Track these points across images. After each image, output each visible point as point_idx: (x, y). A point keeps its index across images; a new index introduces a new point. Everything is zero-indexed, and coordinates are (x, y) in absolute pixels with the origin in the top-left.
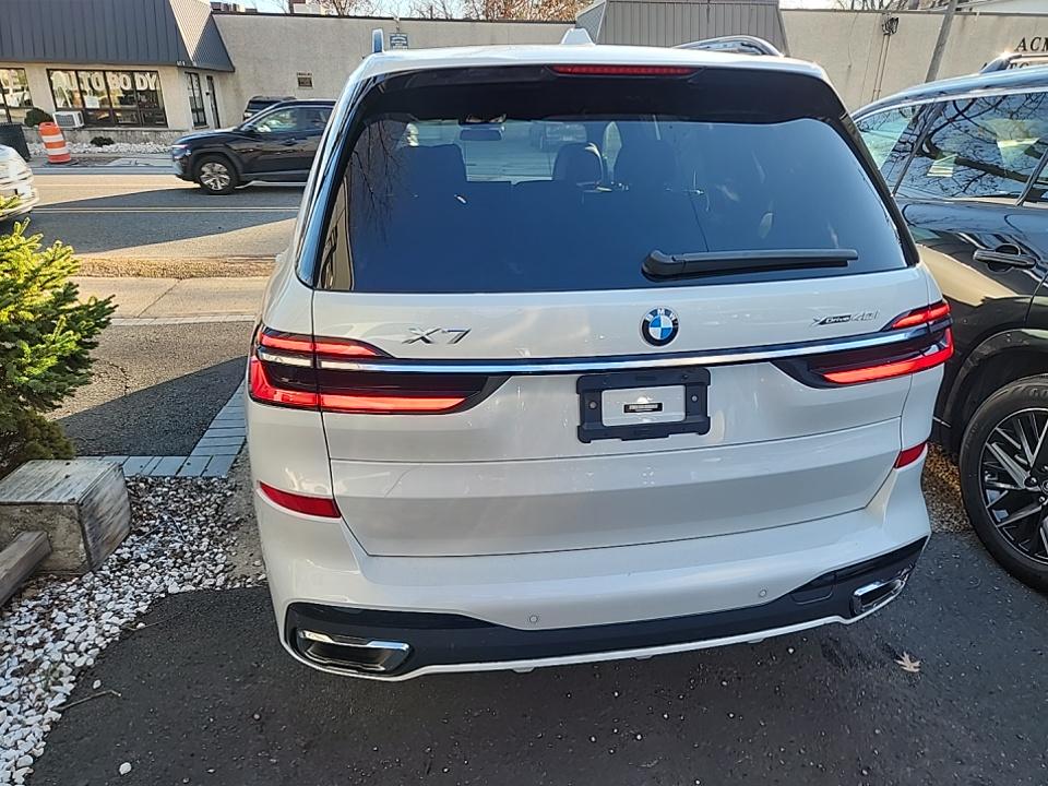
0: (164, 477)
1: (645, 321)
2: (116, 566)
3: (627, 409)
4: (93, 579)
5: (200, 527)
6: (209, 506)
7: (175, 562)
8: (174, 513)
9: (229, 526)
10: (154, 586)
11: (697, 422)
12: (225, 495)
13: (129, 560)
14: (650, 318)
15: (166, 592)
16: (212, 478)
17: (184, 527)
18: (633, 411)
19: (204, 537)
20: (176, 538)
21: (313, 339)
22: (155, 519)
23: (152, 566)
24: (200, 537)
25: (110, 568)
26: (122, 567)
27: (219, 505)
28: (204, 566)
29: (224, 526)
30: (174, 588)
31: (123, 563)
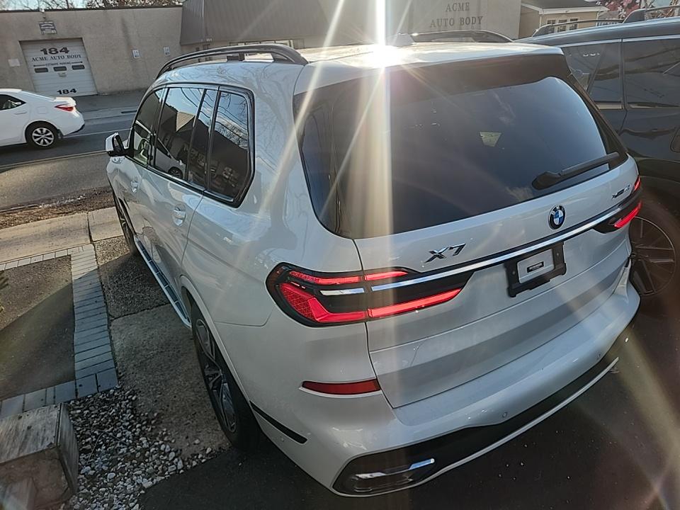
0: (69, 402)
1: (551, 215)
2: (88, 483)
3: (529, 270)
4: (78, 499)
5: (130, 430)
6: (125, 412)
7: (132, 464)
8: (99, 427)
9: (153, 422)
10: (130, 487)
11: (560, 268)
12: (130, 400)
13: (95, 475)
14: (553, 213)
15: (144, 489)
16: (109, 390)
17: (119, 435)
18: (531, 270)
19: (139, 437)
20: (118, 445)
21: (361, 273)
22: (89, 436)
23: (117, 474)
24: (136, 438)
25: (86, 487)
26: (93, 482)
27: (132, 409)
28: (158, 458)
29: (149, 423)
30: (147, 484)
31: (92, 479)
